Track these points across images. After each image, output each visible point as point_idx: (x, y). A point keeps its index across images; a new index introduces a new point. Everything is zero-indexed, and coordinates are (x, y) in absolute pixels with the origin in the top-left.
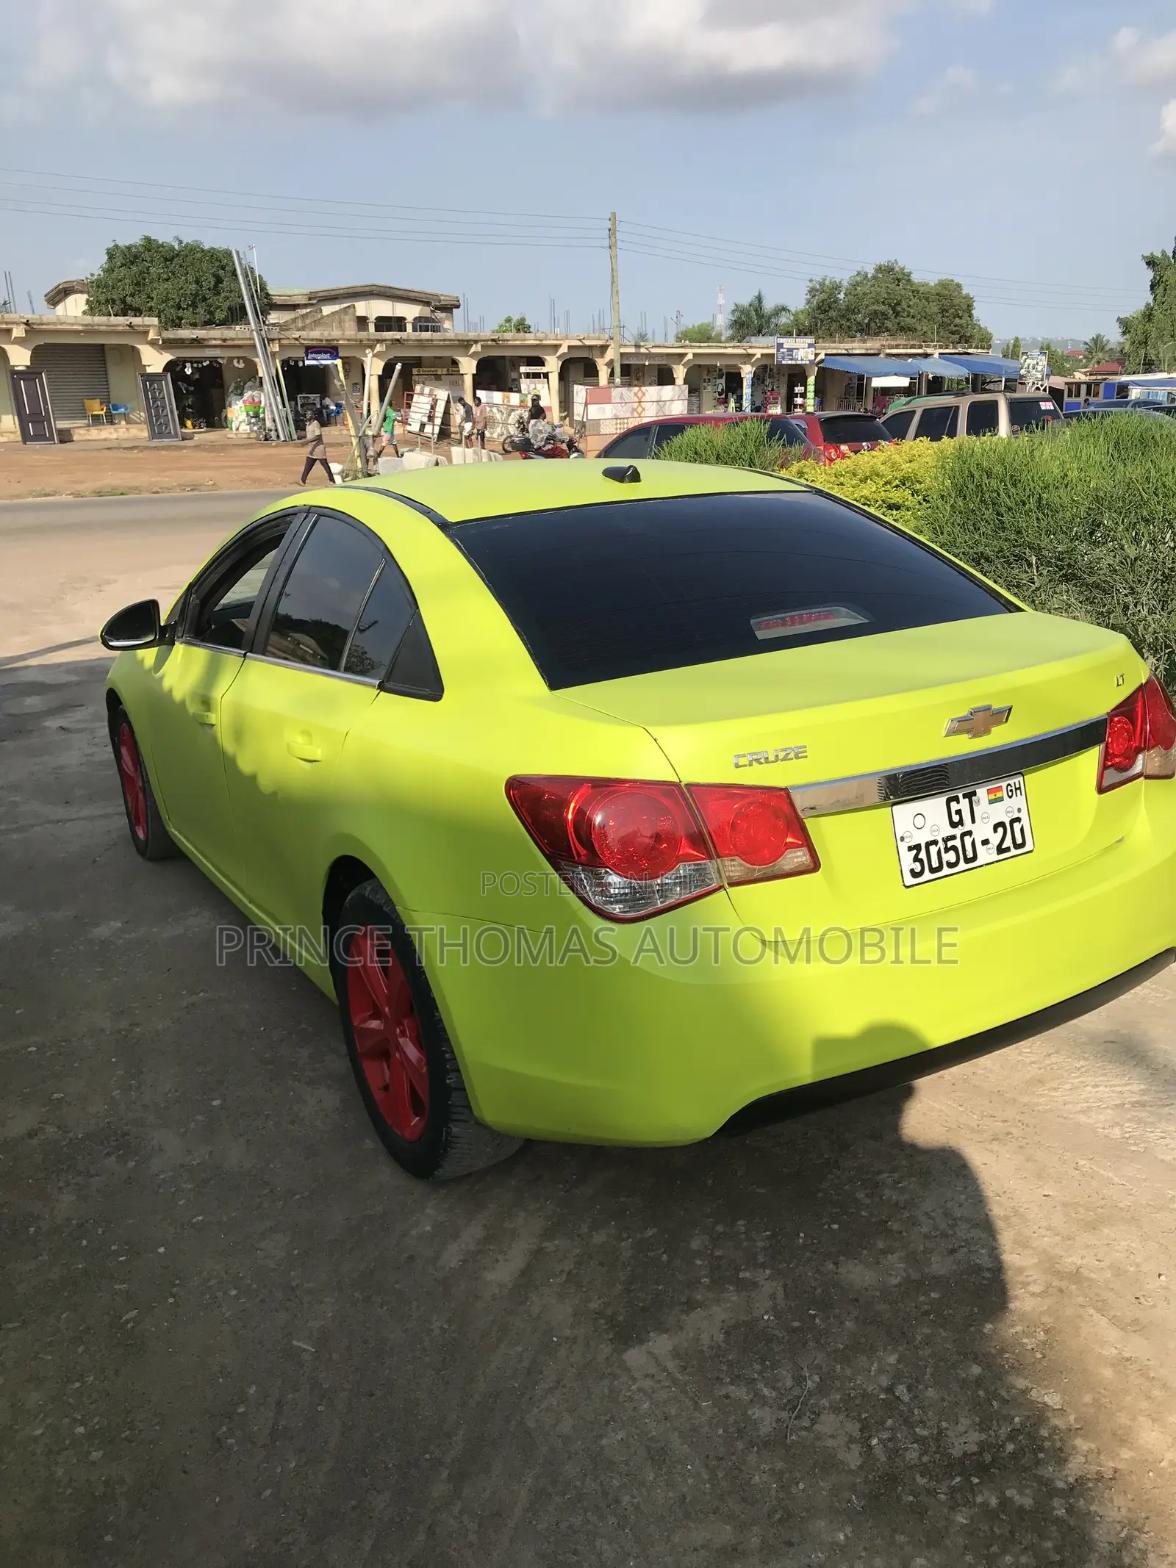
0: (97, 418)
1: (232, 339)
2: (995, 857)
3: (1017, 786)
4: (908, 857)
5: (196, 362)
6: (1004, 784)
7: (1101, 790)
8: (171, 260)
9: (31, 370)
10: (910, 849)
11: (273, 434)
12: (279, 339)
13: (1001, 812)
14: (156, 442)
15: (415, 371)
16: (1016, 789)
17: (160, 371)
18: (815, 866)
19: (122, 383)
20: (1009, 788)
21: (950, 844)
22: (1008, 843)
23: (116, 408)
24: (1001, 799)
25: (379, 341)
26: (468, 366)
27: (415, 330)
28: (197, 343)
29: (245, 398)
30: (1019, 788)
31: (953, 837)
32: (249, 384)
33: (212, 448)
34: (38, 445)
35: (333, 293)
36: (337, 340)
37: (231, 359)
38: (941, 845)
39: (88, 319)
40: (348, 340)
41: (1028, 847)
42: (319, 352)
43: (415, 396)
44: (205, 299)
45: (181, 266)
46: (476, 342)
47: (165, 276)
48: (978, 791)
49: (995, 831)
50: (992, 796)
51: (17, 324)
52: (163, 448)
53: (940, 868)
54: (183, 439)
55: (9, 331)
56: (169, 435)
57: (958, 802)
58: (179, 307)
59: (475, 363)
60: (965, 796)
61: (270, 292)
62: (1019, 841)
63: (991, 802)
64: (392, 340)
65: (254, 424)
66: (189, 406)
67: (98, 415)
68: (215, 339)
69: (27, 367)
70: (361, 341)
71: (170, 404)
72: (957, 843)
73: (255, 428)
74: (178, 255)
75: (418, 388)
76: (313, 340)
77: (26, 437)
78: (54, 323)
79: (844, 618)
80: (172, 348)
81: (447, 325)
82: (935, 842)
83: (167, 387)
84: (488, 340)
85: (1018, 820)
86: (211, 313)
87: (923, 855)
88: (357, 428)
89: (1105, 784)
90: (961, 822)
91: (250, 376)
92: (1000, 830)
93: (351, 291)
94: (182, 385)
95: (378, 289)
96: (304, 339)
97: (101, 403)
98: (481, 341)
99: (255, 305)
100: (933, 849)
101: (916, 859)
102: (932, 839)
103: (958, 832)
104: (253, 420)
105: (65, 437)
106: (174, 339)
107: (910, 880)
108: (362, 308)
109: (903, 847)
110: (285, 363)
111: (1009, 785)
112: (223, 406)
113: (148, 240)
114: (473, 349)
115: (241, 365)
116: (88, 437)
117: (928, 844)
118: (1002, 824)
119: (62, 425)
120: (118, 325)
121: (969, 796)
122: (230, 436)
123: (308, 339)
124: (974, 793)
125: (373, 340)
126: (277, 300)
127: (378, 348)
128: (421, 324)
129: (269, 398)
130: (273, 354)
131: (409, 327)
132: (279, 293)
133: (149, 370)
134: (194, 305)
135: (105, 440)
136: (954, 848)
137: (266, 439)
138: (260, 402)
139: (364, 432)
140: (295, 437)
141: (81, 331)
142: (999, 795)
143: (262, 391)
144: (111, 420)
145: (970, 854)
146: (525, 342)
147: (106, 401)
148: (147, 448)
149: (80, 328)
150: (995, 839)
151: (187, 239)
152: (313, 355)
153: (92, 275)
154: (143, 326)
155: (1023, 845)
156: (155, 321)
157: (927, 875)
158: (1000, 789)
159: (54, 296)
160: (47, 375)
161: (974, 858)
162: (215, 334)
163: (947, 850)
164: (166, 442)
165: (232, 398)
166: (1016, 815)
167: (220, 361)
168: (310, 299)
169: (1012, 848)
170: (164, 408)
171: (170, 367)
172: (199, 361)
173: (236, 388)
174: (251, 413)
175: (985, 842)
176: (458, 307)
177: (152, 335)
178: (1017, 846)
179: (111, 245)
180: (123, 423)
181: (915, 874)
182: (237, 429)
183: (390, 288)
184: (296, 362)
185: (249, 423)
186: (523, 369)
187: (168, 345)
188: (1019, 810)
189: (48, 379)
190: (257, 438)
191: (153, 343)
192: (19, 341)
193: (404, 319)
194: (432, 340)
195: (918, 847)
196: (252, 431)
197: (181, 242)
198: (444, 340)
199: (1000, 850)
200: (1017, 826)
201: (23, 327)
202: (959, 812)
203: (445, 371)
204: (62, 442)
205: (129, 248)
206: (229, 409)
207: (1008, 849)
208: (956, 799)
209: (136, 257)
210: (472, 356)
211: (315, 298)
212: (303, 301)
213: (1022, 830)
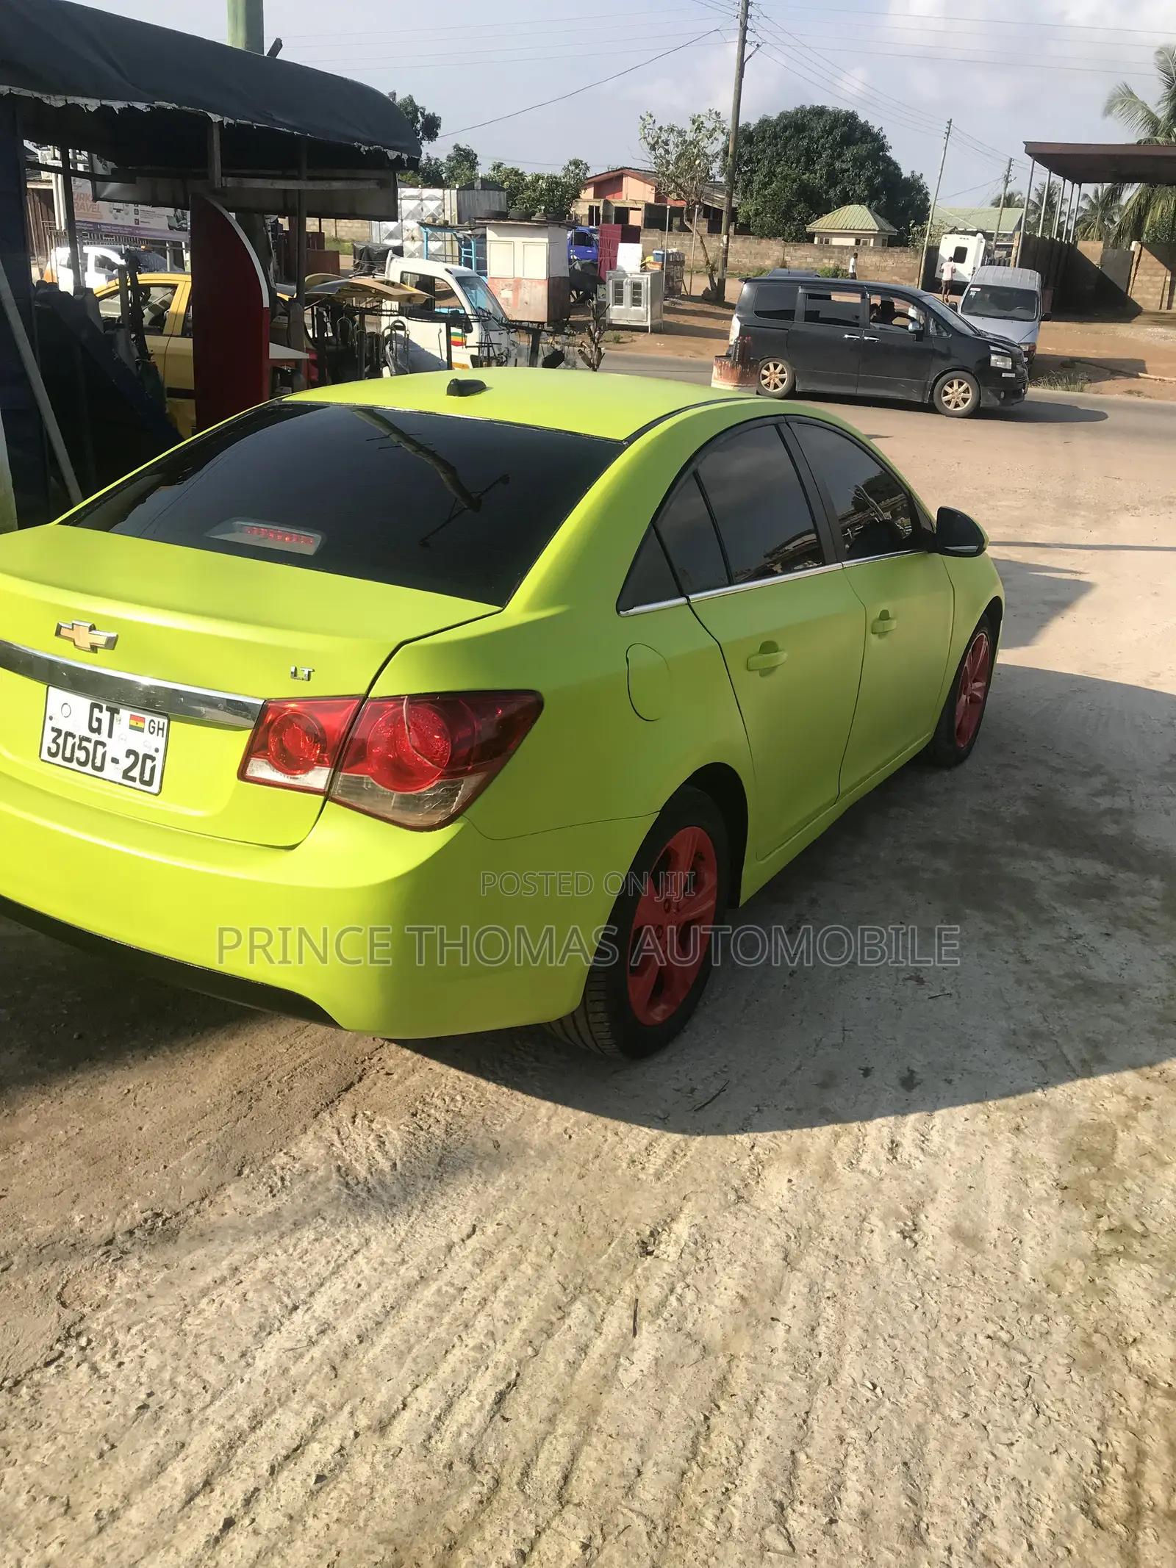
3: (160, 726)
4: (49, 736)
6: (148, 718)
7: (245, 775)
10: (53, 729)
13: (146, 742)
16: (158, 729)
20: (152, 724)
21: (84, 744)
22: (135, 773)
24: (142, 730)
30: (163, 729)
31: (88, 740)
38: (77, 741)
41: (155, 788)
48: (122, 711)
49: (128, 756)
50: (133, 723)
53: (71, 760)
57: (101, 711)
60: (108, 709)
62: (147, 778)
63: (132, 727)
72: (91, 747)
82: (74, 736)
85: (153, 759)
87: (60, 741)
89: (248, 774)
90: (98, 731)
92: (132, 758)
100: (70, 740)
101: (54, 741)
102: (72, 731)
103: (94, 737)
107: (45, 756)
111: (152, 721)
117: (67, 734)
118: (136, 754)
121: (113, 711)
124: (118, 711)
136: (86, 749)
142: (140, 725)
145: (98, 763)
150: (125, 763)
155: (149, 783)
157: (60, 760)
158: (143, 720)
161: (101, 769)
163: (80, 748)
166: (152, 753)
169: (138, 780)
175: (115, 761)
178: (141, 781)
181: (50, 752)
188: (157, 750)
195: (59, 732)
199: (126, 775)
200: (149, 764)
202: (99, 720)
207: (133, 779)
208: (101, 709)
213: (153, 769)
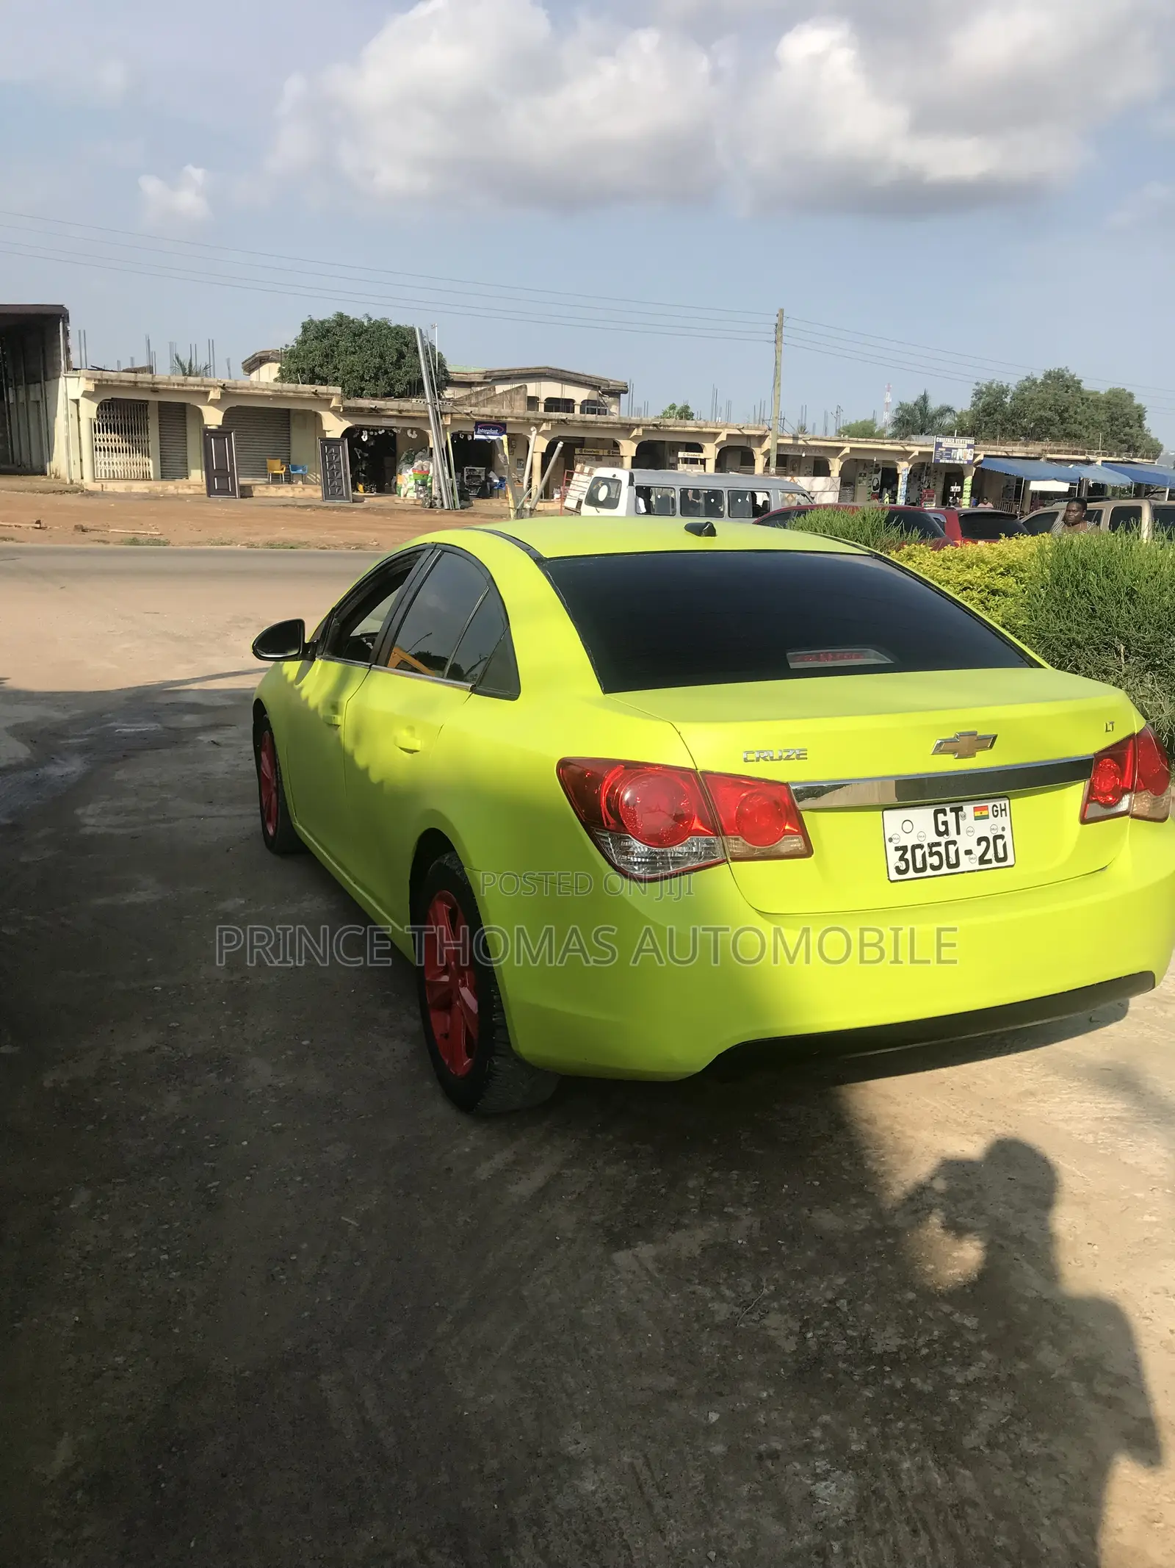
0: (276, 478)
1: (408, 411)
2: (978, 867)
3: (1003, 808)
4: (894, 857)
5: (374, 431)
6: (990, 805)
7: (1084, 820)
8: (360, 335)
9: (222, 429)
10: (897, 849)
11: (438, 502)
12: (452, 414)
13: (985, 828)
14: (328, 503)
15: (577, 451)
16: (1002, 810)
17: (339, 436)
18: (808, 852)
19: (302, 446)
20: (995, 808)
21: (935, 849)
22: (990, 855)
23: (295, 468)
24: (986, 817)
25: (545, 420)
26: (628, 449)
27: (582, 412)
28: (375, 412)
29: (415, 466)
30: (1005, 810)
31: (938, 844)
32: (420, 454)
33: (381, 511)
34: (220, 498)
35: (507, 373)
36: (506, 418)
37: (405, 430)
38: (926, 849)
39: (279, 386)
40: (517, 418)
41: (1010, 861)
42: (488, 428)
43: (575, 475)
44: (386, 372)
45: (368, 341)
46: (638, 426)
47: (353, 349)
48: (964, 807)
49: (979, 844)
50: (978, 814)
51: (215, 387)
52: (334, 509)
53: (923, 869)
54: (354, 501)
55: (207, 393)
56: (341, 497)
57: (945, 815)
58: (362, 378)
59: (635, 446)
60: (952, 810)
61: (449, 370)
62: (1001, 855)
63: (976, 818)
64: (558, 420)
65: (421, 492)
66: (363, 472)
67: (278, 475)
68: (392, 410)
69: (219, 427)
70: (528, 419)
71: (345, 467)
72: (942, 849)
73: (422, 496)
74: (366, 331)
75: (578, 467)
76: (483, 416)
77: (211, 491)
78: (247, 388)
79: (872, 658)
80: (350, 416)
81: (613, 409)
82: (921, 847)
83: (344, 452)
84: (649, 425)
85: (1002, 837)
86: (391, 386)
87: (909, 856)
88: (516, 501)
89: (1087, 816)
90: (946, 832)
91: (421, 447)
92: (984, 844)
93: (524, 372)
94: (358, 452)
95: (551, 372)
96: (475, 415)
97: (282, 463)
98: (642, 425)
99: (432, 381)
100: (919, 853)
101: (902, 858)
102: (919, 843)
103: (943, 840)
104: (420, 488)
105: (246, 492)
106: (354, 408)
107: (894, 876)
108: (533, 389)
109: (891, 847)
110: (455, 436)
111: (994, 806)
112: (394, 472)
113: (341, 315)
114: (635, 433)
115: (414, 436)
116: (266, 494)
117: (914, 848)
118: (986, 839)
119: (244, 481)
120: (305, 392)
121: (957, 811)
122: (397, 501)
123: (479, 415)
124: (961, 809)
125: (540, 419)
126: (455, 377)
127: (544, 427)
128: (589, 406)
129: (437, 469)
130: (445, 427)
131: (577, 409)
132: (457, 371)
133: (329, 435)
134: (376, 378)
135: (282, 497)
136: (938, 854)
137: (431, 507)
138: (429, 471)
139: (523, 505)
140: (458, 506)
141: (269, 396)
142: (985, 813)
143: (431, 461)
144: (289, 479)
145: (953, 861)
146: (686, 429)
147: (287, 461)
148: (319, 507)
149: (270, 393)
150: (978, 851)
151: (377, 316)
152: (482, 431)
153: (287, 346)
154: (326, 394)
155: (1005, 859)
156: (338, 390)
157: (911, 874)
158: (986, 808)
159: (250, 365)
160: (236, 435)
161: (957, 865)
162: (392, 405)
163: (931, 854)
164: (338, 503)
165: (403, 466)
166: (1000, 832)
167: (395, 430)
168: (485, 378)
169: (994, 861)
170: (339, 471)
171: (347, 433)
172: (375, 429)
173: (407, 457)
174: (419, 482)
175: (968, 852)
176: (626, 392)
177: (334, 403)
178: (998, 860)
179: (306, 319)
180: (300, 483)
181: (899, 871)
182: (405, 496)
183: (562, 371)
184: (466, 436)
185: (417, 491)
186: (681, 454)
187: (348, 413)
188: (1003, 829)
189: (236, 438)
190: (423, 505)
191: (335, 411)
192: (214, 403)
193: (572, 401)
194: (596, 423)
195: (904, 849)
196: (419, 498)
197: (370, 319)
198: (607, 423)
199: (982, 860)
200: (1000, 842)
201: (219, 390)
202: (945, 823)
203: (606, 453)
204: (242, 497)
205: (322, 323)
206: (399, 476)
207: (989, 861)
208: (944, 812)
209: (328, 331)
210: (634, 439)
211: (490, 377)
212: (478, 379)
213: (1005, 846)
